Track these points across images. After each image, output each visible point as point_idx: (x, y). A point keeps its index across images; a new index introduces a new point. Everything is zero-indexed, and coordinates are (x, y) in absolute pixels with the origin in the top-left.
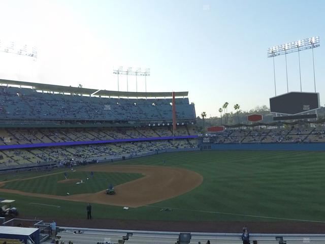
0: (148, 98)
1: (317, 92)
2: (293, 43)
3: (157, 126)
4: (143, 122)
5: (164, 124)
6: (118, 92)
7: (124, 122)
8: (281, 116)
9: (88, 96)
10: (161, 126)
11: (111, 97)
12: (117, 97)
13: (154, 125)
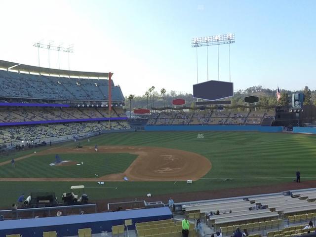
0: (71, 77)
1: (231, 82)
2: (214, 37)
3: (86, 107)
5: (93, 106)
6: (39, 67)
7: (51, 101)
8: (202, 101)
9: (6, 70)
10: (90, 107)
11: (31, 73)
13: (83, 106)
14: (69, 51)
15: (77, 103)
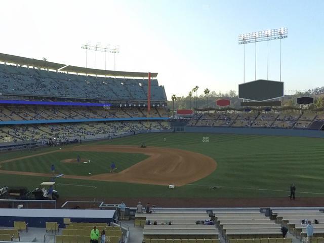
0: (117, 77)
1: (282, 81)
2: (263, 32)
3: (128, 107)
4: (115, 102)
5: (135, 105)
6: (86, 68)
7: (95, 101)
8: (248, 102)
9: (55, 71)
10: (132, 106)
11: (79, 74)
12: (85, 74)
13: (125, 105)
14: (115, 51)
15: (119, 102)
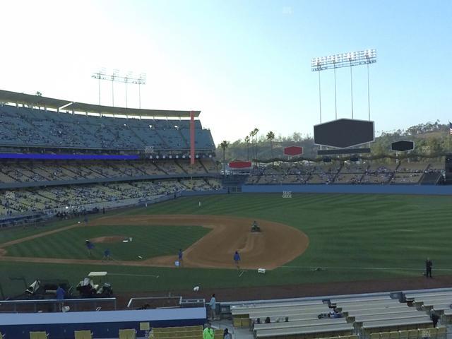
1: (371, 120)
2: (344, 55)
3: (161, 159)
5: (171, 157)
6: (99, 106)
7: (114, 151)
8: (327, 149)
9: (56, 110)
10: (167, 158)
11: (89, 114)
12: (97, 115)
13: (158, 157)
14: (139, 82)
